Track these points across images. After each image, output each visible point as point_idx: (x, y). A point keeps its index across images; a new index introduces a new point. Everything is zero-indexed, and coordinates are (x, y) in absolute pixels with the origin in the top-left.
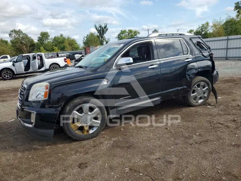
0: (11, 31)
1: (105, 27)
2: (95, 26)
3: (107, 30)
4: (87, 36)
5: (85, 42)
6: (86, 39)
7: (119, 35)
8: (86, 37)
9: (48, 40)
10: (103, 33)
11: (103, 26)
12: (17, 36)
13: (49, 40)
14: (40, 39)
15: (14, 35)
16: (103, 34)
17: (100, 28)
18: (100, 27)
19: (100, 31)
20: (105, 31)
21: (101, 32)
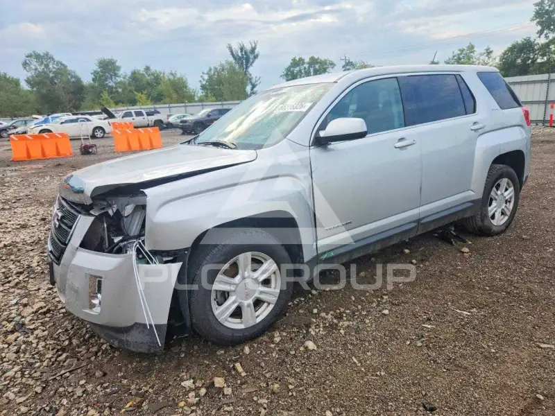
0: (27, 57)
1: (253, 50)
2: (230, 48)
3: (256, 57)
4: (210, 70)
5: (204, 85)
6: (206, 77)
7: (288, 69)
8: (207, 74)
9: (117, 78)
10: (247, 65)
11: (248, 47)
12: (40, 68)
13: (119, 79)
14: (98, 77)
15: (35, 66)
16: (247, 68)
17: (242, 51)
18: (242, 49)
19: (240, 58)
20: (251, 60)
21: (242, 63)
